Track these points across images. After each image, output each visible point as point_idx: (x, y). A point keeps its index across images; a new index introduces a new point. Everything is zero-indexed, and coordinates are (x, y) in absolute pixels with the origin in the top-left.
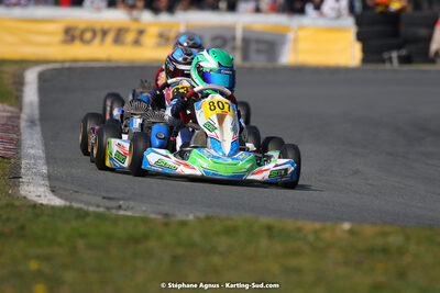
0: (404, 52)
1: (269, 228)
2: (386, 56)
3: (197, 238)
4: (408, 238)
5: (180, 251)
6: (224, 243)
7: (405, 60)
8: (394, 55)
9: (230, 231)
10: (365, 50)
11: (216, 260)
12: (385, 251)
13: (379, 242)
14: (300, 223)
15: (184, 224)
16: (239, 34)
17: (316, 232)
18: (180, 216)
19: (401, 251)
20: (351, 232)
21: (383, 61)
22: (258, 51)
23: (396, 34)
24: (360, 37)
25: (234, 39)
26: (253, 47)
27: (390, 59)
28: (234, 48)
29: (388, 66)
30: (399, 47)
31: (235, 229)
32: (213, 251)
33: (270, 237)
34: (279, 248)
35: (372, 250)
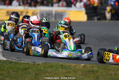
0: (98, 17)
1: (62, 65)
2: (93, 18)
3: (42, 68)
4: (99, 68)
5: (37, 72)
6: (49, 70)
7: (99, 19)
8: (96, 18)
9: (51, 66)
10: (88, 17)
12: (93, 71)
13: (92, 69)
14: (70, 64)
15: (39, 64)
16: (54, 13)
17: (74, 67)
19: (97, 72)
20: (84, 66)
21: (92, 20)
22: (59, 17)
23: (96, 12)
24: (87, 13)
25: (52, 14)
27: (95, 19)
28: (52, 17)
29: (94, 21)
30: (97, 16)
31: (53, 66)
32: (47, 72)
33: (62, 68)
34: (64, 71)
35: (89, 71)
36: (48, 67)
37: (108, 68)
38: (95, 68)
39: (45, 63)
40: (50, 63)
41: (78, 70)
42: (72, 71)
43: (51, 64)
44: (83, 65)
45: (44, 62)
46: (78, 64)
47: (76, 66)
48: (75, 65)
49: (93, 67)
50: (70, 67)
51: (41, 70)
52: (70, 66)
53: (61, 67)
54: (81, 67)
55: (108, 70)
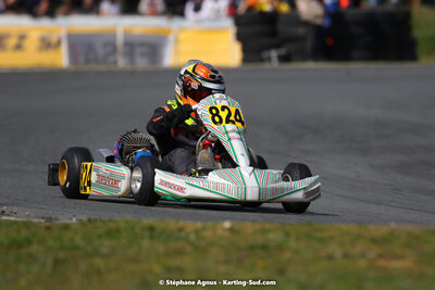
0: (283, 51)
1: (152, 229)
2: (265, 54)
3: (79, 240)
4: (287, 234)
5: (62, 255)
6: (105, 245)
7: (285, 59)
8: (274, 54)
9: (113, 233)
10: (245, 50)
11: (99, 262)
12: (265, 247)
13: (260, 239)
14: (181, 223)
15: (66, 227)
16: (120, 40)
17: (197, 232)
18: (63, 220)
19: (281, 248)
20: (231, 230)
21: (262, 60)
22: (143, 55)
23: (274, 33)
24: (240, 37)
26: (139, 50)
27: (269, 59)
29: (267, 66)
30: (277, 46)
31: (118, 231)
32: (96, 253)
33: (152, 237)
34: (161, 248)
35: (252, 248)
36: (100, 237)
37: (319, 235)
38: (271, 236)
39: (90, 220)
40: (110, 221)
41: (211, 244)
42: (189, 248)
43: (112, 225)
44: (227, 224)
45: (85, 218)
46: (210, 224)
47: (204, 229)
48: (199, 225)
49: (264, 231)
50: (183, 234)
51: (77, 248)
52: (181, 230)
53: (147, 234)
54: (220, 232)
55: (321, 240)
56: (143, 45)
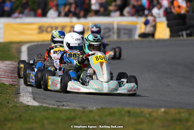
0: (188, 32)
1: (129, 112)
2: (180, 33)
3: (97, 117)
4: (190, 114)
6: (109, 119)
7: (189, 35)
8: (184, 33)
9: (112, 114)
10: (171, 31)
12: (180, 120)
13: (178, 116)
14: (142, 109)
15: (91, 111)
16: (115, 26)
17: (150, 113)
18: (90, 108)
19: (187, 120)
20: (165, 112)
21: (179, 36)
22: (125, 34)
23: (185, 24)
24: (169, 26)
25: (113, 29)
26: (122, 32)
27: (182, 35)
28: (113, 33)
29: (181, 38)
30: (186, 30)
31: (114, 113)
32: (104, 123)
33: (129, 116)
34: (133, 121)
35: (174, 120)
36: (106, 116)
38: (183, 115)
39: (102, 108)
40: (111, 108)
41: (156, 119)
42: (146, 121)
43: (111, 110)
44: (163, 110)
45: (99, 107)
46: (155, 109)
47: (153, 112)
48: (150, 110)
49: (180, 113)
50: (143, 114)
51: (96, 121)
52: (142, 112)
53: (127, 114)
54: (159, 113)
56: (125, 29)
